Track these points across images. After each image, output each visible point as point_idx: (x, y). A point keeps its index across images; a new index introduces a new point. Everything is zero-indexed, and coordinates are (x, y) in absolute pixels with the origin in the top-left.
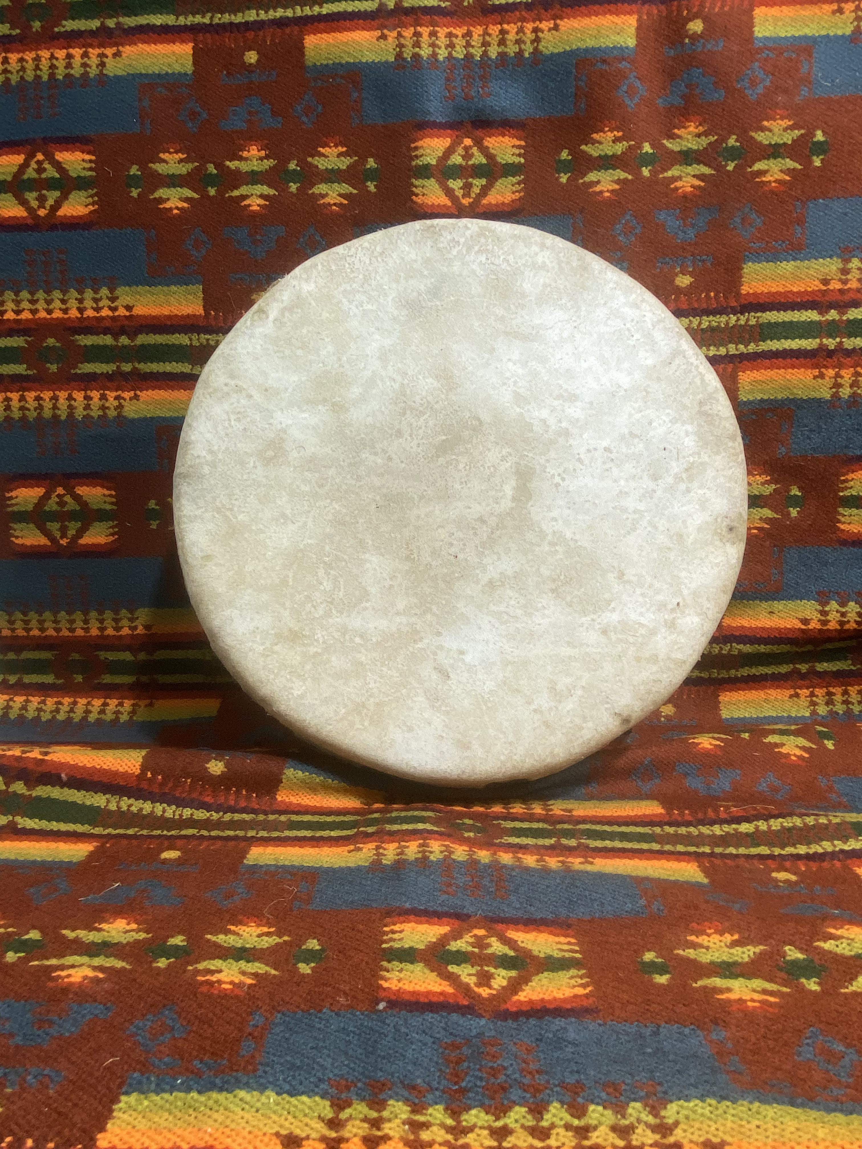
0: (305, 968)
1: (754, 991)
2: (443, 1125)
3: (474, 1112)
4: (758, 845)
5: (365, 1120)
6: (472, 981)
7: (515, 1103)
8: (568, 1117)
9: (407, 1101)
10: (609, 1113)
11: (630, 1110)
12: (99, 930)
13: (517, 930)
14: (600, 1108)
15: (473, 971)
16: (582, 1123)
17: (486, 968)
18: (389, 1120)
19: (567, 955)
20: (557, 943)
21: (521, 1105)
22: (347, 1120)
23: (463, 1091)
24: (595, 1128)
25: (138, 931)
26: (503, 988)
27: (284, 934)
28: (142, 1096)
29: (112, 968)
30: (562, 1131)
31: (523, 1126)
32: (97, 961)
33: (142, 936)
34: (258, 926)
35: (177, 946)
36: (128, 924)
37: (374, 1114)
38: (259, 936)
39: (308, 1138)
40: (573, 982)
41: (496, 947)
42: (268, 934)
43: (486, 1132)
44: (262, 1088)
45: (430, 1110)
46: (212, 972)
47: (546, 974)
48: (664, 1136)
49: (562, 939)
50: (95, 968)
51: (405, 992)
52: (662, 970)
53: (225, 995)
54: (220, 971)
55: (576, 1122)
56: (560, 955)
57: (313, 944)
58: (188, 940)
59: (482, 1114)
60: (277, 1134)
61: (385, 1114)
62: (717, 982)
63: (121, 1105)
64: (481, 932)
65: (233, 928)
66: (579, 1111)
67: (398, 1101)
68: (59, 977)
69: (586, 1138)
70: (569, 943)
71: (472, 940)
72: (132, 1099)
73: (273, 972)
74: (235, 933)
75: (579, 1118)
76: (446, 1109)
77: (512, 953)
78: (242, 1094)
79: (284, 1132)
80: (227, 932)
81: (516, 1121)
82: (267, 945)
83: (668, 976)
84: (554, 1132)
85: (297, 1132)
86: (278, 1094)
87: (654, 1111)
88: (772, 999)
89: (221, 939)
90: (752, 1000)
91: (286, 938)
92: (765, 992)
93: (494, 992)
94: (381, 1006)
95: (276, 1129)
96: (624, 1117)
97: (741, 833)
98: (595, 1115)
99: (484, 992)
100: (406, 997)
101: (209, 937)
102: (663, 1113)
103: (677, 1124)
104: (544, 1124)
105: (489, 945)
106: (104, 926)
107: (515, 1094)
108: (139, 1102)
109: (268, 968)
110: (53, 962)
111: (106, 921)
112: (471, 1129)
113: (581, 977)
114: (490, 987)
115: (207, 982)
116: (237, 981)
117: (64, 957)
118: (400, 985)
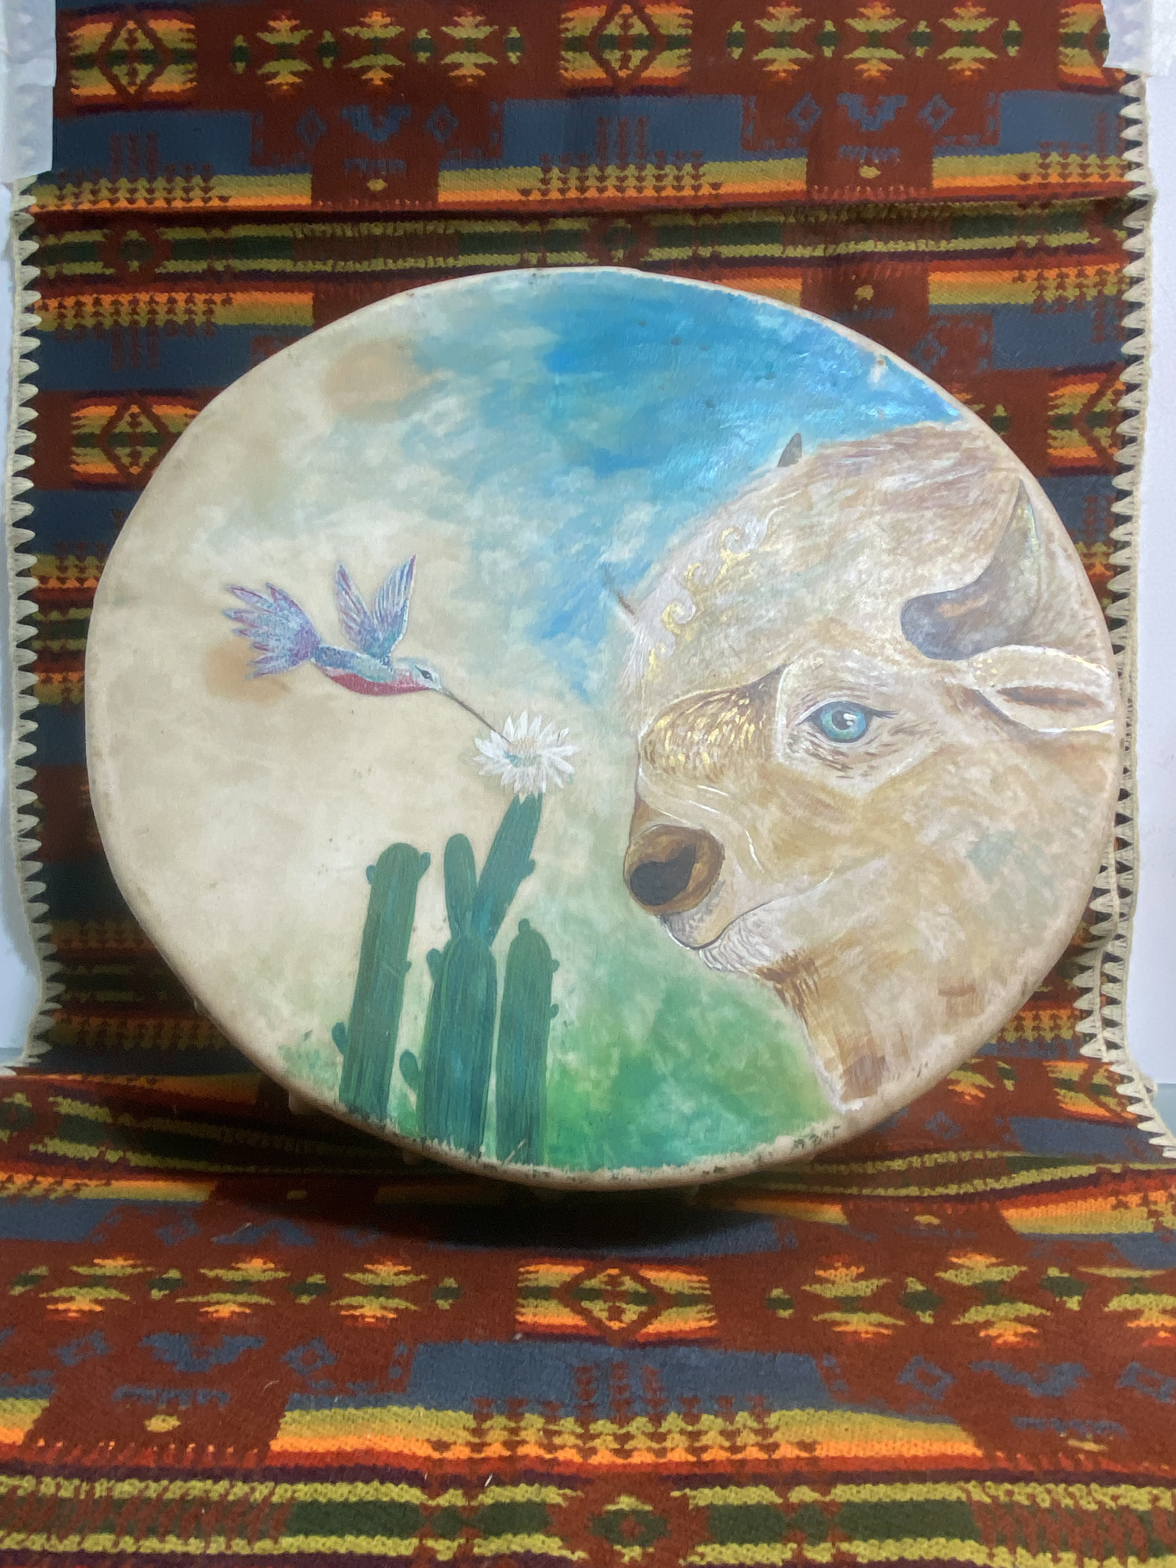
0: (443, 1304)
1: (870, 1323)
2: (573, 1433)
3: (601, 1422)
4: (907, 1185)
5: (505, 1428)
6: (604, 1315)
7: (636, 1415)
8: (683, 1425)
9: (541, 1414)
10: (720, 1421)
11: (737, 1418)
12: (238, 1269)
13: (651, 1269)
14: (712, 1417)
15: (606, 1306)
16: (696, 1428)
17: (618, 1304)
18: (526, 1429)
19: (696, 1292)
20: (689, 1281)
21: (642, 1416)
22: (488, 1430)
23: (591, 1406)
24: (706, 1432)
25: (276, 1270)
26: (633, 1322)
27: (421, 1273)
28: (304, 1412)
29: (256, 1304)
30: (677, 1436)
31: (643, 1433)
32: (242, 1298)
33: (281, 1275)
34: (394, 1265)
35: (317, 1284)
36: (265, 1263)
37: (513, 1425)
38: (396, 1274)
39: (455, 1443)
40: (699, 1316)
41: (629, 1284)
42: (405, 1273)
43: (610, 1438)
44: (412, 1405)
45: (562, 1422)
46: (355, 1308)
47: (674, 1309)
48: (764, 1438)
49: (695, 1278)
50: (241, 1305)
51: (540, 1325)
52: (785, 1305)
53: (369, 1328)
54: (362, 1307)
55: (690, 1428)
56: (691, 1291)
57: (450, 1282)
58: (327, 1278)
59: (609, 1424)
60: (428, 1441)
61: (522, 1424)
62: (837, 1316)
63: (286, 1419)
64: (614, 1272)
65: (369, 1267)
66: (693, 1419)
67: (533, 1414)
68: (207, 1312)
69: (698, 1441)
70: (700, 1281)
71: (606, 1279)
72: (296, 1414)
73: (413, 1307)
74: (371, 1272)
75: (692, 1425)
76: (576, 1421)
77: (643, 1290)
78: (395, 1409)
79: (434, 1439)
80: (365, 1271)
81: (638, 1428)
82: (404, 1284)
83: (790, 1311)
84: (669, 1437)
85: (445, 1438)
86: (427, 1408)
87: (759, 1418)
88: (885, 1332)
89: (358, 1277)
90: (867, 1332)
91: (423, 1277)
92: (880, 1325)
93: (624, 1325)
94: (518, 1337)
95: (426, 1436)
96: (732, 1423)
97: (894, 1171)
98: (707, 1423)
99: (615, 1325)
100: (540, 1329)
101: (347, 1275)
102: (766, 1420)
103: (777, 1428)
104: (663, 1430)
105: (622, 1284)
106: (240, 1265)
107: (637, 1407)
108: (301, 1416)
109: (409, 1305)
110: (200, 1299)
111: (244, 1261)
112: (598, 1436)
113: (708, 1312)
114: (621, 1321)
115: (353, 1316)
116: (379, 1315)
117: (208, 1294)
118: (536, 1319)
